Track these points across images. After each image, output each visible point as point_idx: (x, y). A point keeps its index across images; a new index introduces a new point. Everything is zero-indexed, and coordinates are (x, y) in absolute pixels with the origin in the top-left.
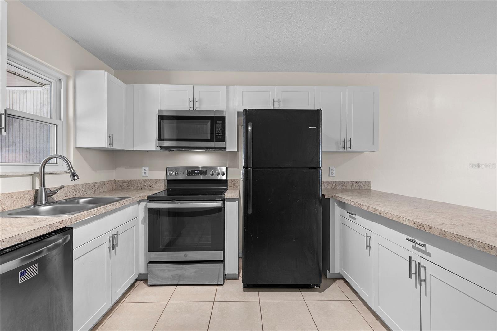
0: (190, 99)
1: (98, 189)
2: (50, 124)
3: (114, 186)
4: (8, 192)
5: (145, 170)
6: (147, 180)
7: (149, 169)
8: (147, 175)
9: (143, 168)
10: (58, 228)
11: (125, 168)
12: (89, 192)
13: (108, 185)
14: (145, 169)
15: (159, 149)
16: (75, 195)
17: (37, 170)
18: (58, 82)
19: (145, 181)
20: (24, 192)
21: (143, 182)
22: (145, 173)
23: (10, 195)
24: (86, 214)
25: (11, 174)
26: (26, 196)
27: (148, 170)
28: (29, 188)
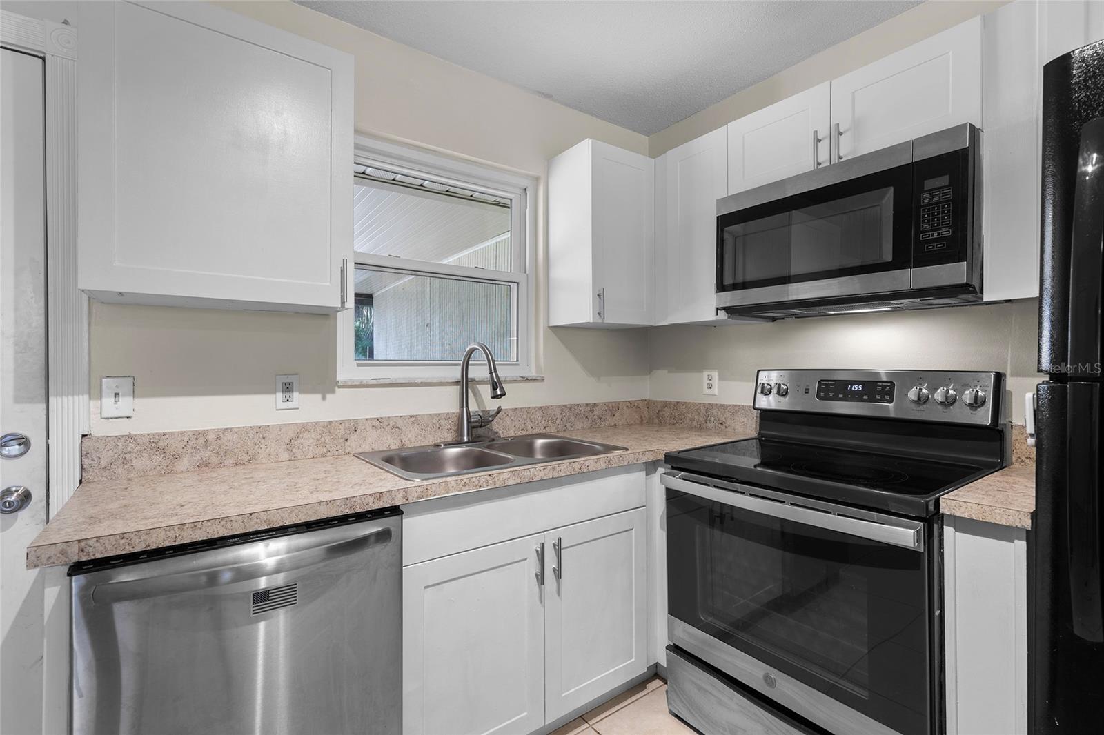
0: (816, 132)
1: (601, 419)
2: (510, 284)
3: (646, 413)
4: (412, 414)
5: (710, 378)
6: (711, 405)
7: (719, 375)
8: (715, 390)
9: (706, 374)
10: (367, 509)
11: (669, 372)
12: (578, 425)
13: (627, 411)
14: (709, 373)
15: (723, 315)
16: (545, 428)
17: (456, 373)
18: (523, 195)
19: (709, 407)
20: (439, 414)
21: (703, 411)
22: (710, 386)
23: (414, 418)
24: (453, 484)
25: (419, 381)
26: (443, 422)
27: (717, 377)
28: (454, 408)
